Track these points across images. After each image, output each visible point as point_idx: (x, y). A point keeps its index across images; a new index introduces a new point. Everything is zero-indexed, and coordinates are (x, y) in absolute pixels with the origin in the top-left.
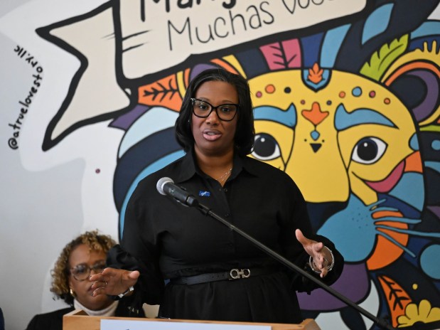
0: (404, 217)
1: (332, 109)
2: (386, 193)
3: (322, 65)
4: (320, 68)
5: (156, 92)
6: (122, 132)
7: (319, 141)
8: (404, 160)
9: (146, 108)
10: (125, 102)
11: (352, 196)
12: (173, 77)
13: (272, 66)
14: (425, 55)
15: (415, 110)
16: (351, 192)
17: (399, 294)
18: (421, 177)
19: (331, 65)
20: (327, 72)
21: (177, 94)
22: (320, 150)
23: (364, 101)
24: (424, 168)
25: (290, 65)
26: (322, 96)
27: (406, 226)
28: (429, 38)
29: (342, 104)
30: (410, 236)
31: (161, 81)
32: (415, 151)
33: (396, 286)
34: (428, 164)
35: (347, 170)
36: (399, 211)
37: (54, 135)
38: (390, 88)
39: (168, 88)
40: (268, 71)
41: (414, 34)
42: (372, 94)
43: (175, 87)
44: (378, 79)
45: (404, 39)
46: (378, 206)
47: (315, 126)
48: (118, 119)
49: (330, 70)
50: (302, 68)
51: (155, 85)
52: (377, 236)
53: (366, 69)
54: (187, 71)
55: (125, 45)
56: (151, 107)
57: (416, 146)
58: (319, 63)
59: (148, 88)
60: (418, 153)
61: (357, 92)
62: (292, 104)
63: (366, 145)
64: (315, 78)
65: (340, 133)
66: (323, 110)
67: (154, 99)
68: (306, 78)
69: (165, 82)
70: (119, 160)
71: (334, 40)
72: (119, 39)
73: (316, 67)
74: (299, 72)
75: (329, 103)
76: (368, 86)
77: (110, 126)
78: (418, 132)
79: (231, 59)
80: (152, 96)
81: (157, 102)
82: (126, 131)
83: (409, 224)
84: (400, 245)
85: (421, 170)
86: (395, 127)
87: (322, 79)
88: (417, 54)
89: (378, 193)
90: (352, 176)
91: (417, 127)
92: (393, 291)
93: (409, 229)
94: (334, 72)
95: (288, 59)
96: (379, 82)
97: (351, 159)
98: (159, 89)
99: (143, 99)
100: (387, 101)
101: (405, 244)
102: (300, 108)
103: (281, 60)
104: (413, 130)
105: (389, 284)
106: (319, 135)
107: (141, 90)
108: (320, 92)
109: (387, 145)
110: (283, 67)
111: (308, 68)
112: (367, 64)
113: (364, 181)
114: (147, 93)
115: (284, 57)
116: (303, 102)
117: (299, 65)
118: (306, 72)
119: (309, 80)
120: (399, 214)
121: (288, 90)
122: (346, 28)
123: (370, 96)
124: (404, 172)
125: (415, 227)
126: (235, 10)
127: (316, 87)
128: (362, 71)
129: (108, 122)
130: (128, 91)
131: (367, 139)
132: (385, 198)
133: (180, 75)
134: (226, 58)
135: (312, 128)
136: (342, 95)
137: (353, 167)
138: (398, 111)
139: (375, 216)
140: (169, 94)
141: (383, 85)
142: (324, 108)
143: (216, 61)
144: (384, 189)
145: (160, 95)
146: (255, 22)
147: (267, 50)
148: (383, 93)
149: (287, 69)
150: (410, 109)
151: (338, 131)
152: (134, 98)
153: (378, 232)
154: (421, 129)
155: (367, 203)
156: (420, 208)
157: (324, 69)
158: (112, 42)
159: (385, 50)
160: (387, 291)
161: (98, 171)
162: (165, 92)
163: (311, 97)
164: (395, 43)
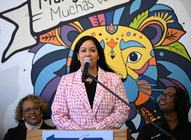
0: (150, 83)
1: (119, 41)
2: (142, 74)
3: (114, 24)
4: (113, 25)
5: (47, 38)
6: (34, 54)
7: (114, 55)
8: (149, 61)
9: (44, 44)
10: (34, 42)
11: (128, 76)
12: (53, 31)
13: (94, 25)
14: (155, 18)
15: (152, 41)
16: (128, 74)
17: (149, 115)
18: (156, 67)
19: (118, 24)
20: (116, 27)
21: (55, 38)
22: (115, 58)
23: (132, 38)
24: (157, 63)
25: (101, 24)
26: (114, 37)
27: (150, 87)
28: (157, 11)
29: (122, 39)
30: (152, 91)
31: (48, 33)
32: (153, 57)
33: (147, 111)
34: (158, 62)
35: (126, 65)
36: (147, 81)
37: (6, 56)
38: (142, 32)
39: (52, 36)
40: (92, 27)
41: (151, 10)
42: (135, 35)
43: (54, 35)
44: (137, 28)
45: (147, 12)
46: (139, 80)
47: (112, 48)
48: (32, 49)
49: (117, 26)
50: (106, 25)
51: (46, 35)
52: (139, 92)
53: (132, 25)
54: (59, 28)
55: (34, 19)
56: (45, 44)
57: (153, 55)
58: (112, 23)
59: (44, 36)
60: (154, 58)
61: (129, 34)
62: (102, 40)
63: (133, 55)
64: (111, 29)
65: (122, 51)
66: (115, 42)
67: (46, 40)
68: (107, 29)
69: (50, 33)
70: (33, 66)
71: (118, 14)
72: (31, 16)
73: (111, 25)
74: (105, 27)
75: (117, 39)
76: (133, 32)
77: (29, 52)
78: (154, 49)
79: (77, 23)
80: (45, 39)
81: (47, 41)
82: (35, 53)
83: (151, 86)
84: (148, 95)
85: (156, 64)
86: (144, 47)
87: (114, 30)
88: (152, 18)
89: (139, 74)
90: (128, 68)
91: (153, 47)
92: (146, 114)
93: (152, 88)
94: (119, 27)
95: (100, 22)
96: (137, 30)
97: (127, 61)
98: (48, 36)
99: (41, 41)
100: (141, 37)
101: (150, 94)
102: (106, 41)
103: (97, 23)
104: (152, 49)
105: (144, 111)
106: (114, 52)
107: (41, 37)
108: (114, 35)
109: (141, 55)
110: (98, 25)
111: (108, 25)
112: (132, 23)
113: (133, 70)
114: (43, 38)
115: (98, 21)
116: (107, 39)
117: (104, 24)
118: (107, 27)
119: (109, 30)
120: (147, 83)
121: (100, 34)
122: (123, 9)
123: (134, 36)
124: (149, 66)
125: (154, 87)
126: (78, 3)
127: (112, 33)
128: (130, 26)
129: (28, 50)
130: (36, 37)
131: (133, 53)
132: (142, 76)
133: (56, 30)
134: (75, 23)
135: (111, 49)
136: (123, 35)
137: (128, 64)
138: (145, 41)
139: (138, 83)
140: (53, 38)
141: (139, 31)
142: (115, 41)
143: (71, 24)
144: (141, 72)
145: (49, 39)
146: (86, 8)
147: (91, 19)
148: (139, 34)
149: (100, 26)
150: (150, 40)
151: (122, 50)
152: (38, 40)
153: (139, 90)
154: (155, 48)
155: (134, 78)
156: (156, 79)
157: (115, 25)
158: (28, 18)
159: (139, 17)
160: (144, 113)
161: (25, 70)
162: (51, 37)
163: (110, 37)
164: (143, 14)
